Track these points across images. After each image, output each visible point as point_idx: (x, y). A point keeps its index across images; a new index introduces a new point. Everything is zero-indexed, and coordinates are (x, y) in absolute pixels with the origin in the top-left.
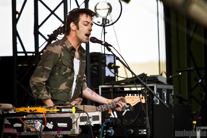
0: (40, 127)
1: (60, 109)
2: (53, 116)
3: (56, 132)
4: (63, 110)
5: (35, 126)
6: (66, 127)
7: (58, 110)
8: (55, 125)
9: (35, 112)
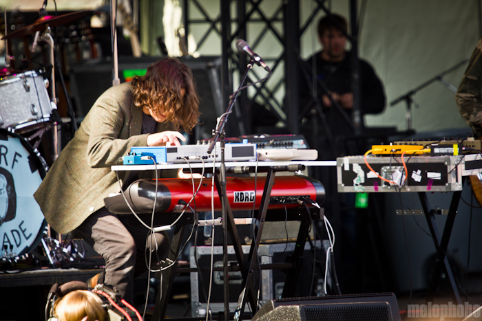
0: (399, 178)
1: (432, 148)
2: (420, 160)
3: (426, 187)
4: (437, 150)
5: (394, 177)
6: (440, 178)
7: (428, 150)
8: (424, 175)
9: (398, 152)
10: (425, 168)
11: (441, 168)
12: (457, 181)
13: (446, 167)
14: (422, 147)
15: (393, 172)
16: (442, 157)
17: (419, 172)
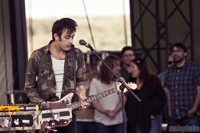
0: (8, 124)
1: (25, 107)
2: (19, 113)
3: (22, 127)
4: (27, 108)
5: (4, 123)
6: (29, 123)
7: (22, 108)
8: (20, 121)
9: (6, 110)
10: (21, 118)
11: (30, 117)
12: (38, 124)
13: (32, 117)
14: (19, 107)
15: (4, 120)
16: (30, 111)
17: (18, 120)
